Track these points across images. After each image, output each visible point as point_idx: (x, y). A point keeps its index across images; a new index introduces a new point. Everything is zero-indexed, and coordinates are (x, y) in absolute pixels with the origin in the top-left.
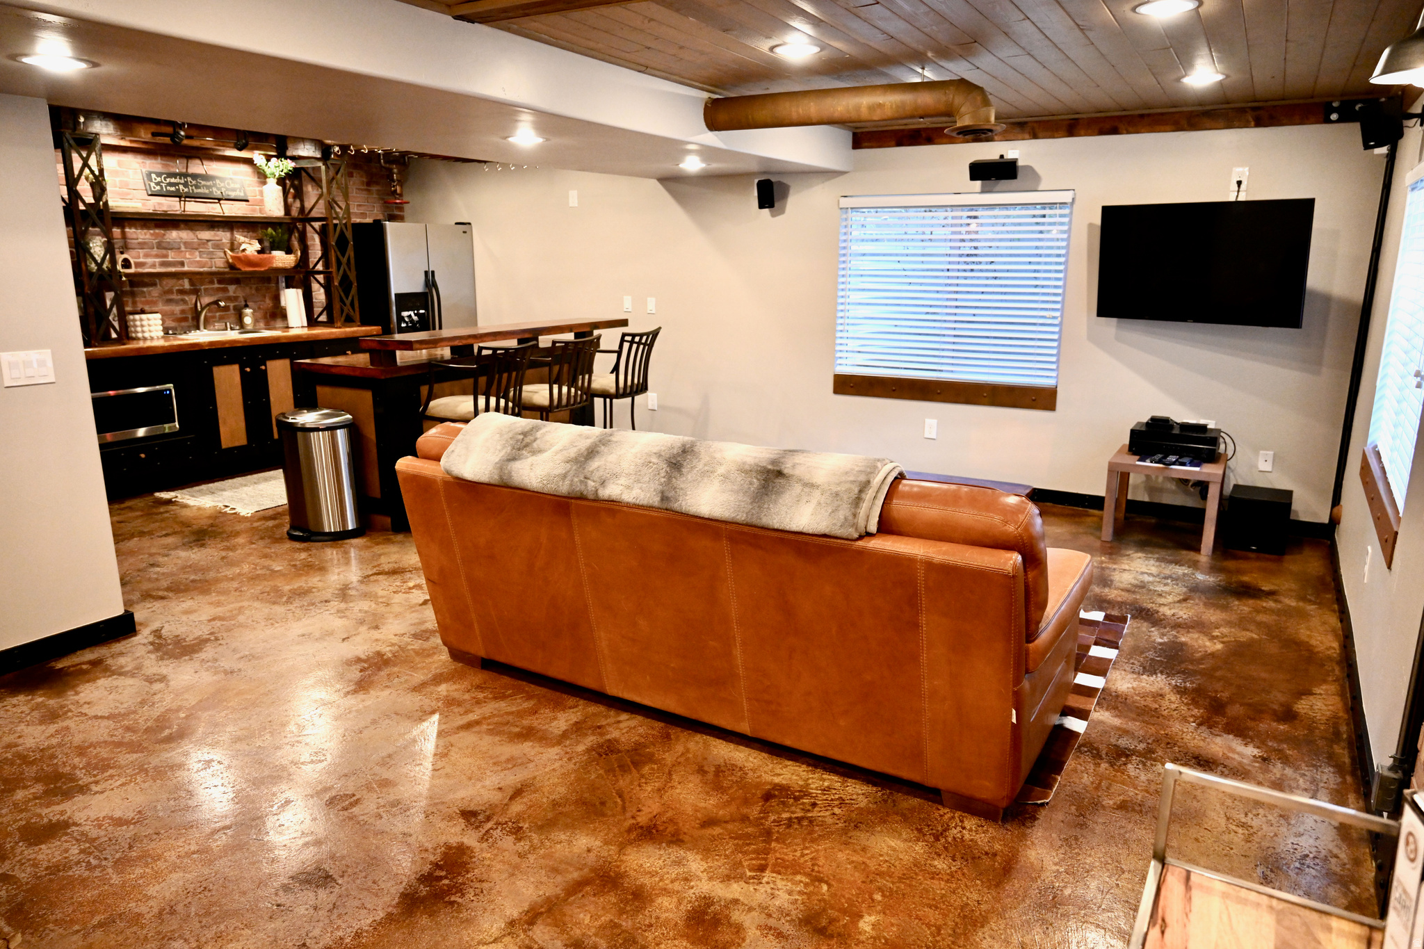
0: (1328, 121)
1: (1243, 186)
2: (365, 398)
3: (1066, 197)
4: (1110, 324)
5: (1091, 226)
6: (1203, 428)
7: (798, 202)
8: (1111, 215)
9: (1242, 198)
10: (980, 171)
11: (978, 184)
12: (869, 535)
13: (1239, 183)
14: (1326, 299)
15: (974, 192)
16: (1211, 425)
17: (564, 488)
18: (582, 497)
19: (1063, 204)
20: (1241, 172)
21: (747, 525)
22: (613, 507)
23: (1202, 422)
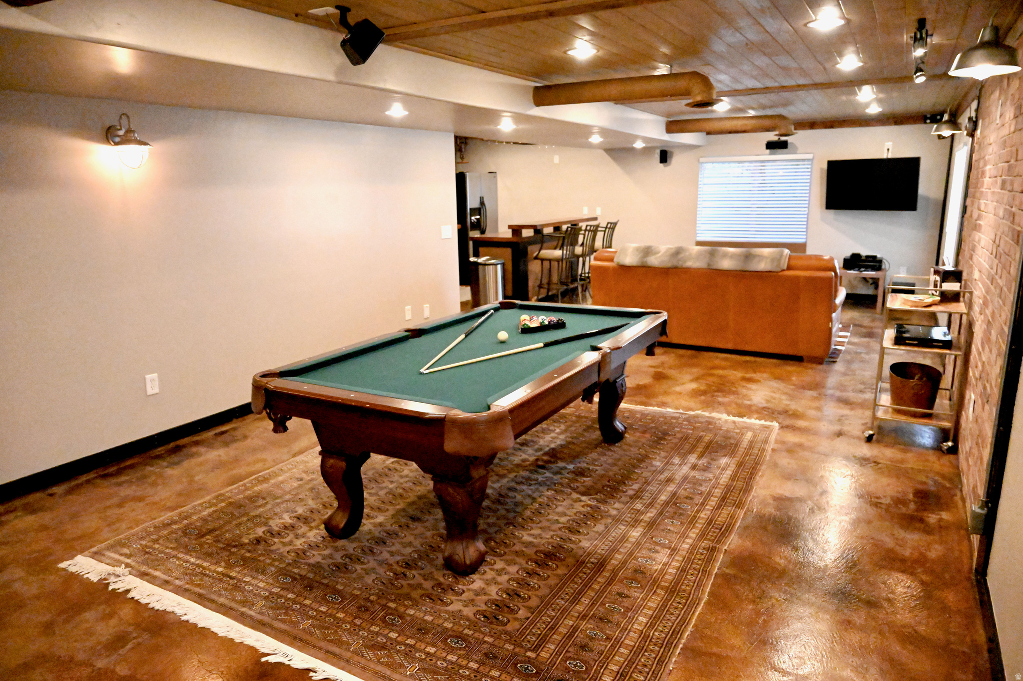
0: (925, 123)
1: (890, 150)
2: (508, 252)
3: (810, 156)
4: (831, 213)
5: (822, 169)
6: (875, 257)
7: (676, 160)
8: (831, 164)
9: (890, 156)
10: (771, 146)
11: (768, 151)
12: (784, 270)
13: (888, 150)
14: (927, 199)
15: (767, 155)
16: (879, 256)
17: (669, 265)
18: (676, 268)
19: (808, 160)
20: (889, 144)
21: (740, 271)
22: (687, 270)
23: (874, 254)
